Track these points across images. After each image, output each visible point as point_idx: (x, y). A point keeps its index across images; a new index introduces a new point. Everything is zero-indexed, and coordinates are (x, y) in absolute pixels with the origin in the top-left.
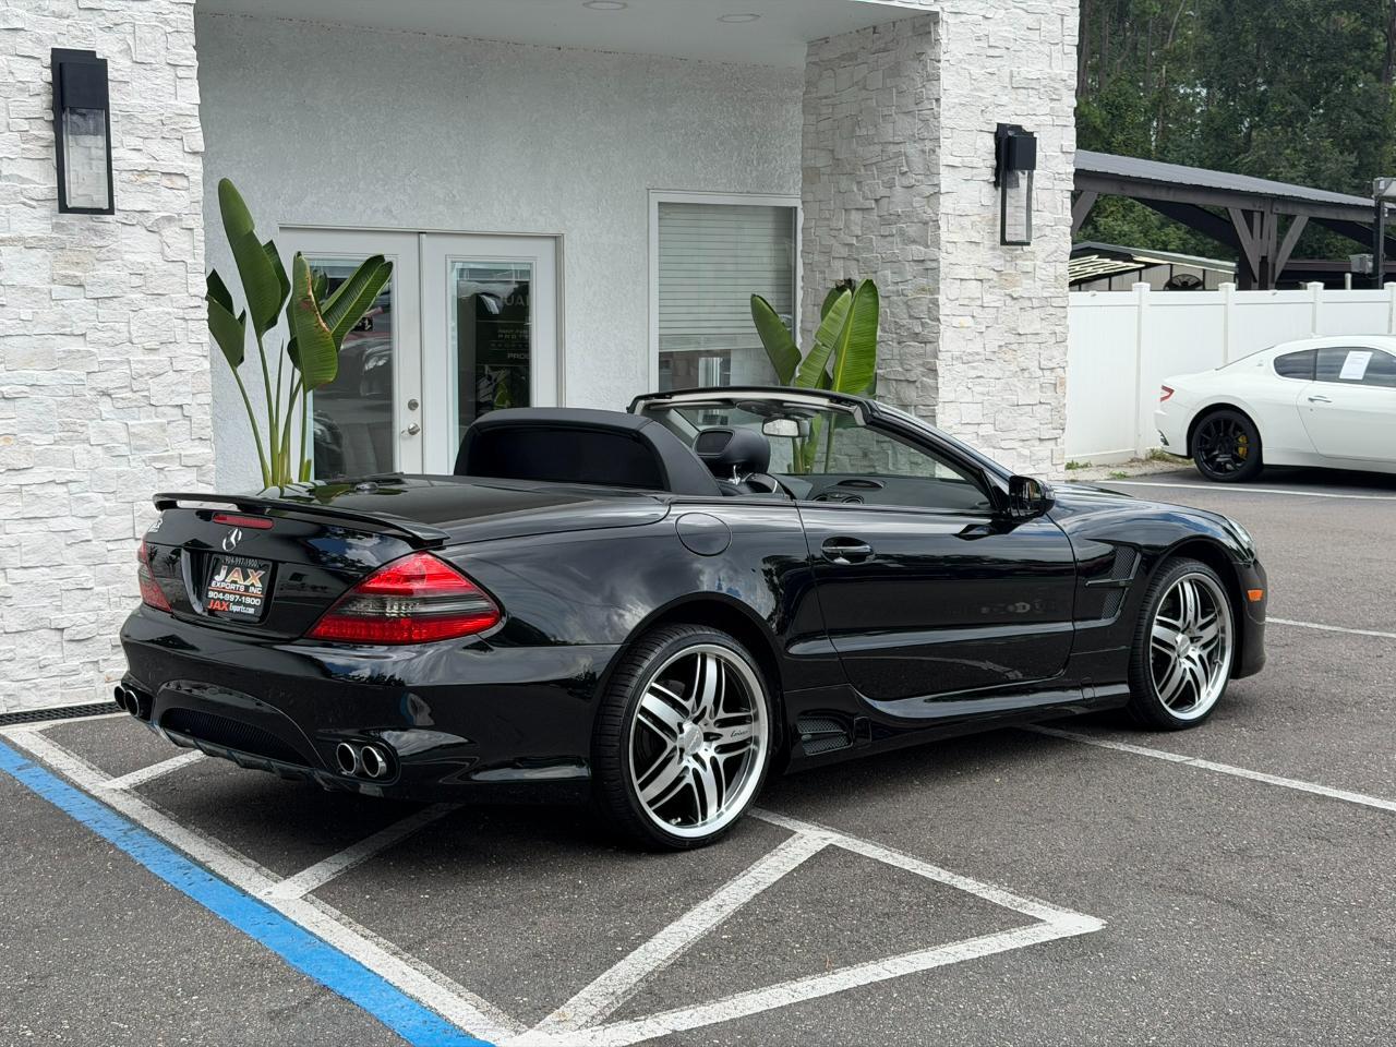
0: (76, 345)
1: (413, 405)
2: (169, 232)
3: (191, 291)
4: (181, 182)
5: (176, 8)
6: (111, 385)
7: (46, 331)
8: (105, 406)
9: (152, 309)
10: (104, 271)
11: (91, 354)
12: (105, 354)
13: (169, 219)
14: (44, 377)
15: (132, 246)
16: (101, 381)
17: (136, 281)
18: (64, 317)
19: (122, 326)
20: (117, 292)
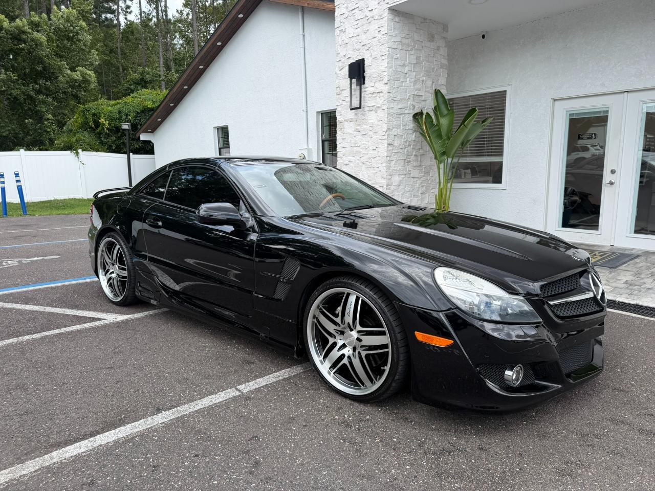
0: (358, 149)
1: (613, 172)
2: (379, 111)
3: (383, 130)
4: (381, 94)
5: (383, 37)
6: (364, 161)
7: (352, 145)
8: (364, 167)
9: (374, 137)
10: (365, 126)
11: (360, 152)
12: (364, 152)
13: (378, 107)
14: (352, 159)
15: (372, 118)
16: (363, 160)
17: (371, 128)
18: (356, 141)
19: (367, 143)
20: (366, 133)
